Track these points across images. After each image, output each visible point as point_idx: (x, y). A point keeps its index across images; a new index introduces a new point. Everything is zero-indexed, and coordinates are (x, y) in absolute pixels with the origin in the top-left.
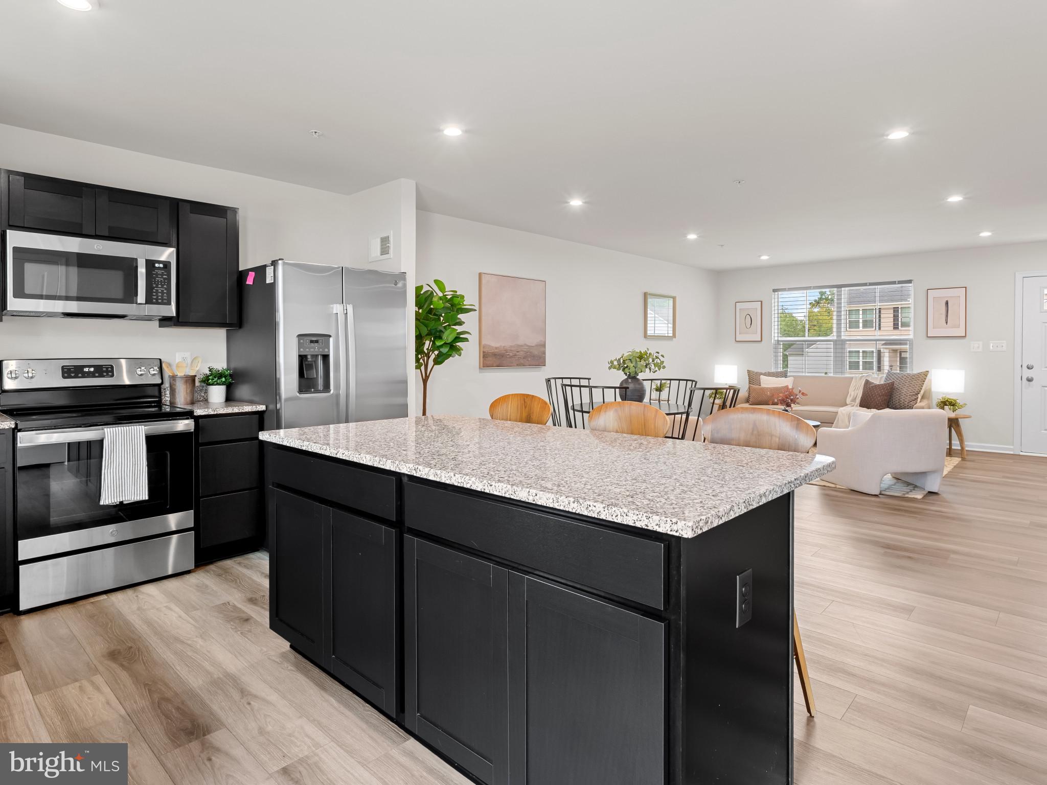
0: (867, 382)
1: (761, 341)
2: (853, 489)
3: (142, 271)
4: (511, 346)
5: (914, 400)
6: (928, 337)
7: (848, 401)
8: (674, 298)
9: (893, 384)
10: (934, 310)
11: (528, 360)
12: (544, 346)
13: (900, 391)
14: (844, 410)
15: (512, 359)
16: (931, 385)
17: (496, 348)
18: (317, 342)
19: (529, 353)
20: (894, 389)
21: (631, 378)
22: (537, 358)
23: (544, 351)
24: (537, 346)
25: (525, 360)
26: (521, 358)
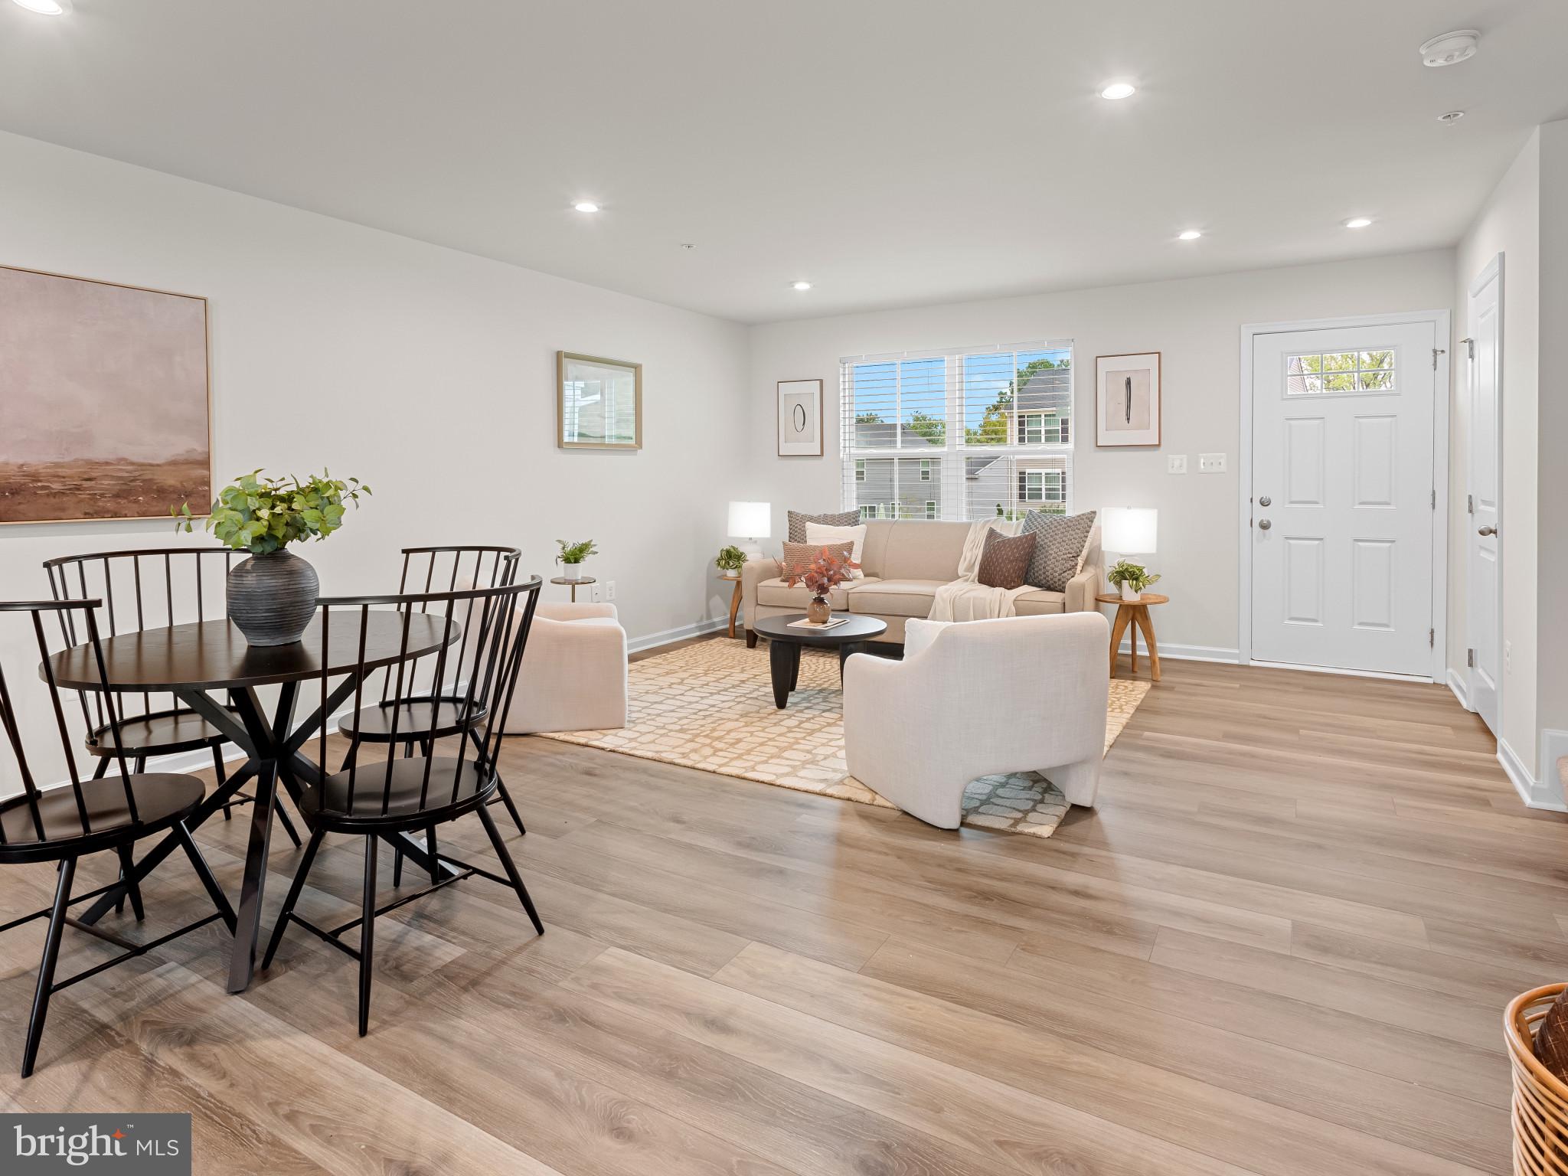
0: (992, 533)
1: (822, 454)
2: (906, 811)
4: (57, 465)
5: (1070, 569)
6: (1097, 446)
7: (961, 572)
8: (637, 368)
9: (1033, 537)
10: (1110, 398)
11: (136, 501)
12: (205, 463)
13: (1047, 552)
14: (947, 590)
16: (1100, 540)
19: (138, 483)
20: (1037, 547)
21: (259, 558)
22: (175, 496)
23: (204, 477)
24: (174, 463)
25: (123, 501)
26: (102, 496)
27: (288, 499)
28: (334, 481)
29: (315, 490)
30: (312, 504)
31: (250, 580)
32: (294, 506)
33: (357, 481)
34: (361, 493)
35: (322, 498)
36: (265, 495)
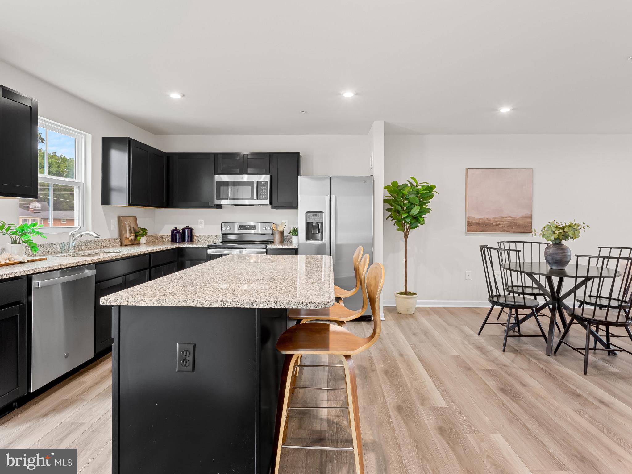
3: (255, 185)
4: (495, 218)
11: (512, 228)
12: (531, 217)
15: (496, 227)
17: (480, 219)
18: (316, 215)
19: (513, 223)
21: (554, 244)
22: (522, 227)
23: (530, 221)
24: (522, 217)
25: (509, 228)
26: (504, 226)
27: (563, 228)
28: (577, 223)
29: (570, 226)
30: (570, 230)
31: (552, 250)
32: (565, 230)
33: (585, 224)
34: (586, 228)
35: (574, 229)
36: (556, 227)
